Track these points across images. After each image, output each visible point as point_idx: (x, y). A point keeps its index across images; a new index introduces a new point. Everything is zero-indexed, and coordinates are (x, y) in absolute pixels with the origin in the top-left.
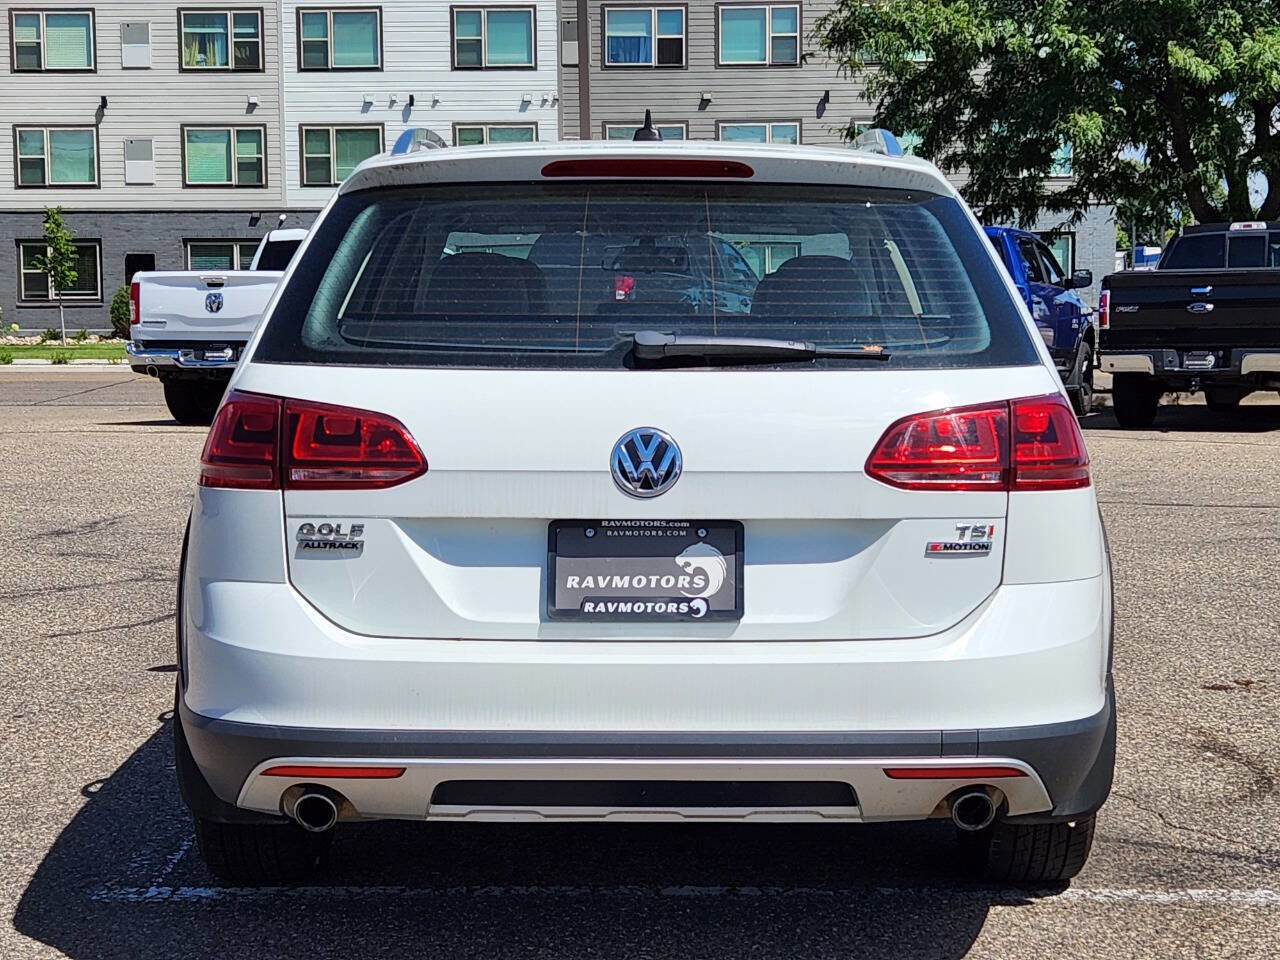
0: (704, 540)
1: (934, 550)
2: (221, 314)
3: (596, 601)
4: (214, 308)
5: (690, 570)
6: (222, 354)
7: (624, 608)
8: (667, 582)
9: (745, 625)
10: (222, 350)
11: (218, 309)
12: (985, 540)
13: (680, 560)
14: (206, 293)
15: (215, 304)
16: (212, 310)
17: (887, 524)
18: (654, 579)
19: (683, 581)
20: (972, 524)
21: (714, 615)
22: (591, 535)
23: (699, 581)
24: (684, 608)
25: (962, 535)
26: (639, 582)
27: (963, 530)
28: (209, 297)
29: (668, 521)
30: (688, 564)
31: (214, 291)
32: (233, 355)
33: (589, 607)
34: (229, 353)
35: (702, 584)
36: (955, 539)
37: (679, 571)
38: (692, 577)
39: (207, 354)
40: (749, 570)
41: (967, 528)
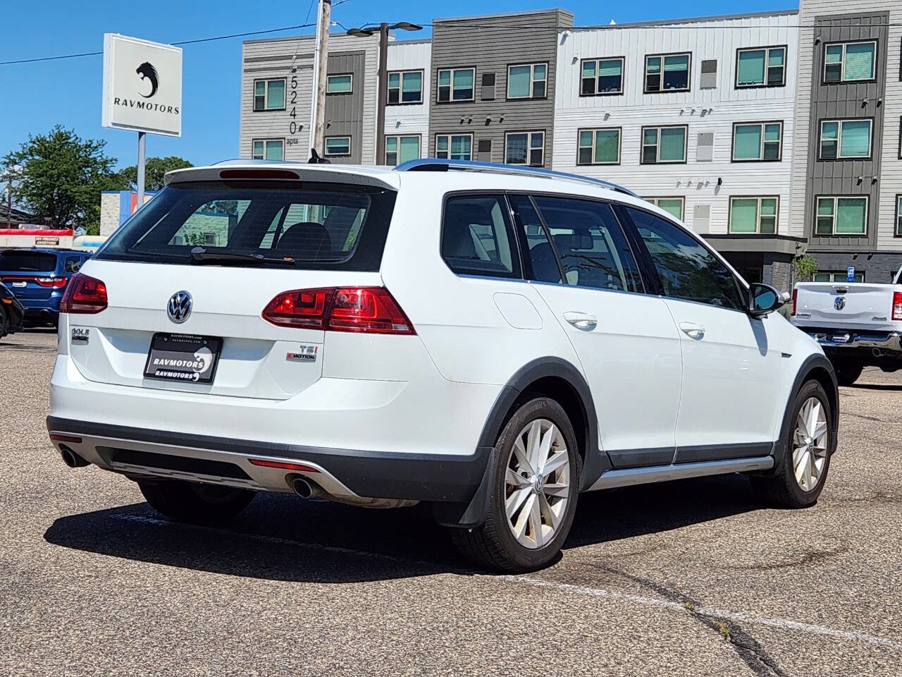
0: (206, 346)
1: (290, 356)
2: (843, 311)
3: (161, 370)
4: (840, 307)
5: (198, 359)
6: (843, 338)
7: (170, 374)
8: (189, 364)
9: (215, 387)
10: (843, 335)
11: (842, 307)
12: (313, 354)
13: (196, 355)
14: (836, 297)
15: (840, 304)
16: (838, 309)
17: (271, 343)
18: (185, 362)
19: (195, 365)
20: (308, 345)
21: (202, 381)
22: (166, 340)
23: (201, 365)
24: (191, 376)
25: (303, 351)
26: (179, 363)
27: (303, 348)
28: (837, 299)
29: (194, 336)
30: (198, 357)
31: (840, 296)
32: (850, 339)
33: (157, 373)
34: (847, 337)
35: (202, 366)
36: (299, 352)
37: (194, 360)
38: (199, 362)
39: (834, 338)
40: (221, 362)
41: (305, 347)
